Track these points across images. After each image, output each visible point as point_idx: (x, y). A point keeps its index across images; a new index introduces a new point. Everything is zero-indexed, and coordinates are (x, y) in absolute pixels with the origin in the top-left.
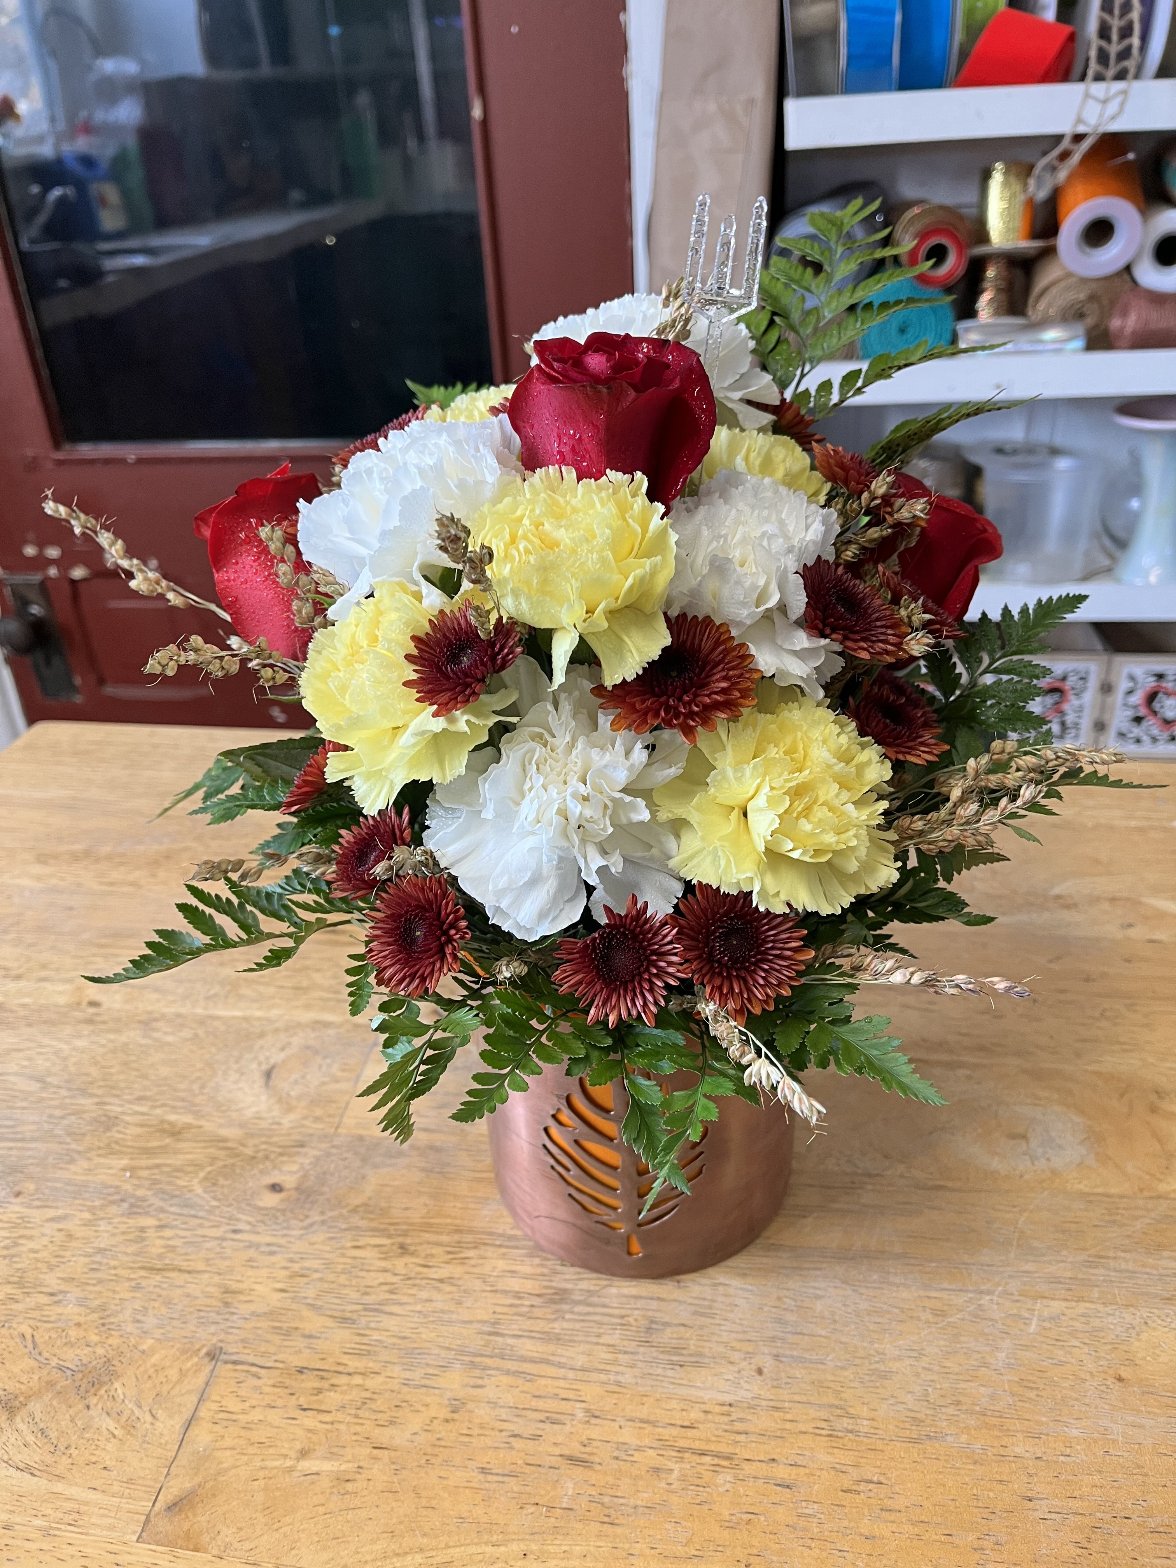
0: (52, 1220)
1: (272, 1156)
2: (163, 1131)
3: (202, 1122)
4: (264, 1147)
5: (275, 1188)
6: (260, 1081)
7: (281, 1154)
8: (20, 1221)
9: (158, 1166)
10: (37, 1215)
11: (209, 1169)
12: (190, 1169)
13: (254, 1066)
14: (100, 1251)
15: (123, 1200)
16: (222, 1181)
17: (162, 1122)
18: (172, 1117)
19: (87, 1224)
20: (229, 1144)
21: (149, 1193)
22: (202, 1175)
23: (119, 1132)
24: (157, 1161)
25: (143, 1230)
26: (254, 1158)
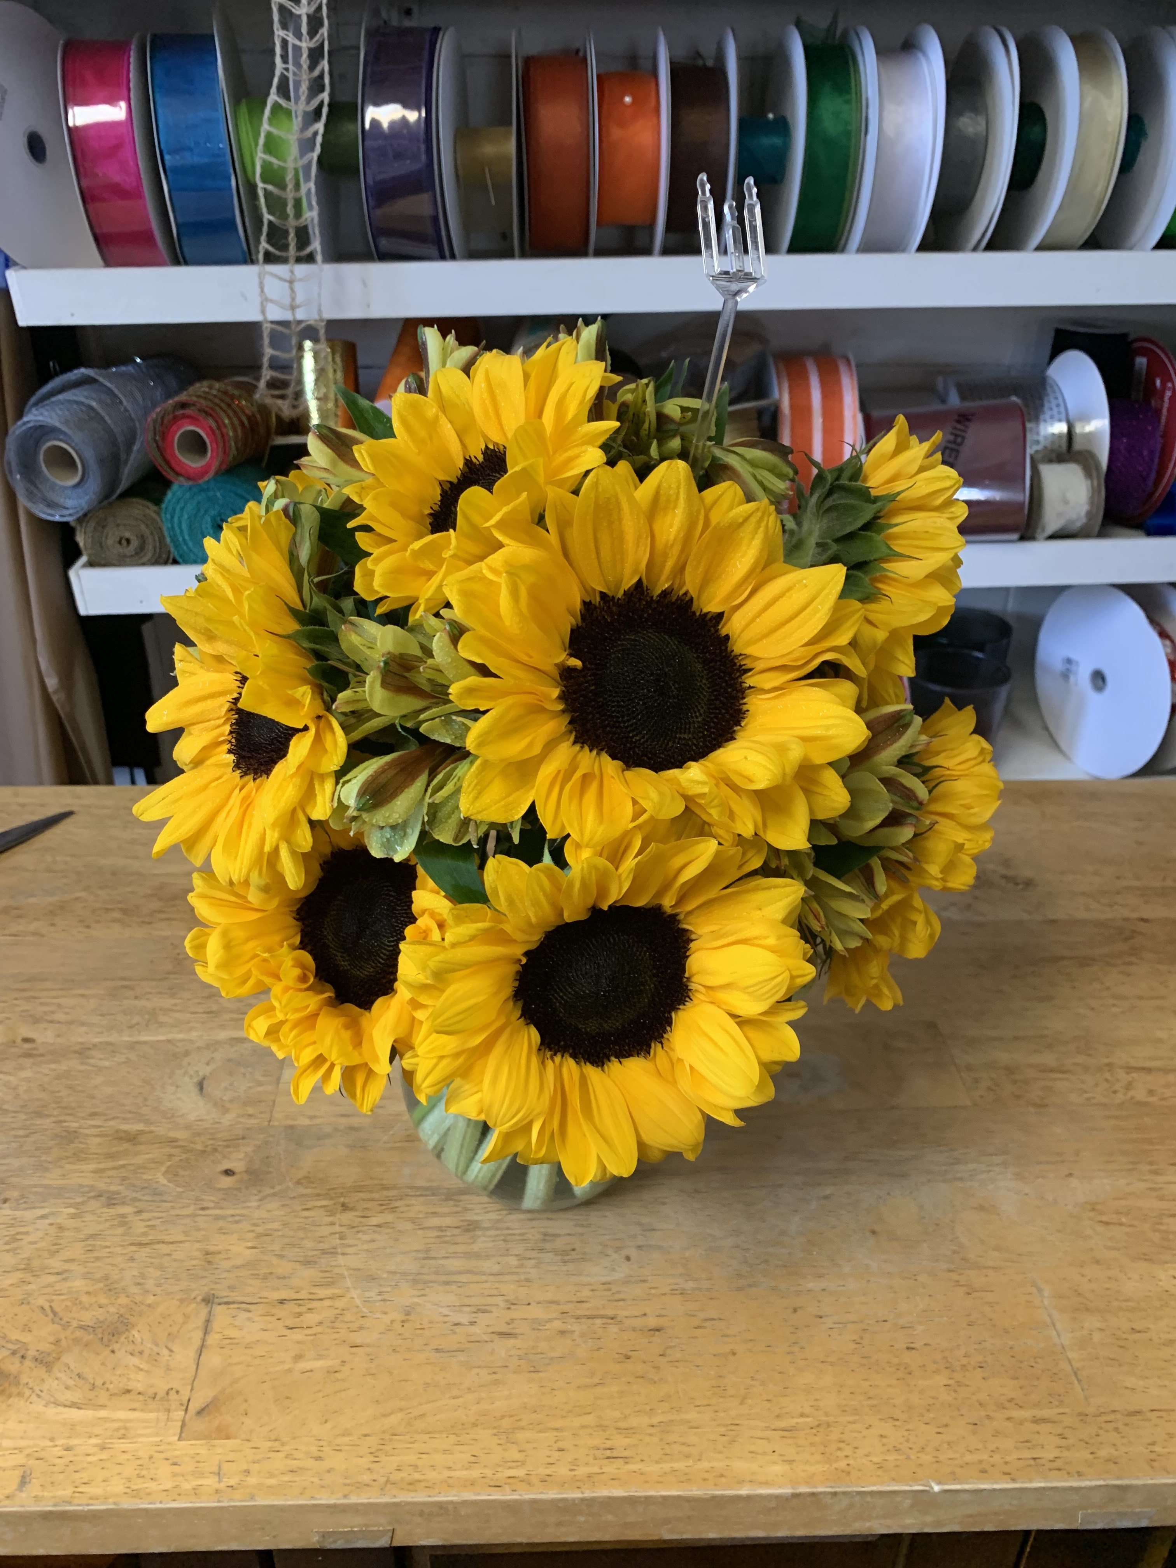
0: (43, 1217)
1: (220, 1149)
2: (121, 1139)
3: (153, 1128)
4: (211, 1142)
5: (228, 1172)
6: (195, 1091)
7: (227, 1146)
8: (12, 1222)
9: (123, 1166)
10: (29, 1215)
11: (169, 1163)
12: (152, 1166)
13: (187, 1079)
14: (93, 1236)
15: (100, 1196)
16: (181, 1172)
17: (117, 1131)
18: (126, 1127)
19: (73, 1217)
20: (181, 1143)
21: (121, 1188)
22: (163, 1169)
23: (81, 1143)
24: (121, 1163)
25: (123, 1216)
26: (205, 1151)
